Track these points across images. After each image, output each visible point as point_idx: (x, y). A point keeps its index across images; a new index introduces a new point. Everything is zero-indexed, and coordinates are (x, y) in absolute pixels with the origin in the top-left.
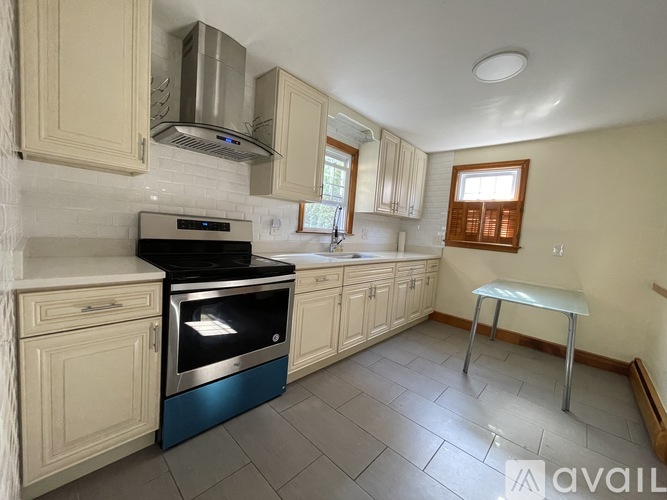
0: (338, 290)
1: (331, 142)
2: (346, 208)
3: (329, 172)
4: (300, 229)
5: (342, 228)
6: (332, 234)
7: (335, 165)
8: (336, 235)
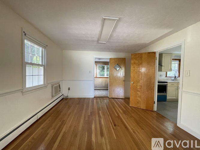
0: (177, 87)
1: (173, 59)
2: (178, 72)
3: (173, 65)
4: (166, 76)
5: (177, 75)
6: (174, 77)
7: (174, 63)
8: (175, 77)
